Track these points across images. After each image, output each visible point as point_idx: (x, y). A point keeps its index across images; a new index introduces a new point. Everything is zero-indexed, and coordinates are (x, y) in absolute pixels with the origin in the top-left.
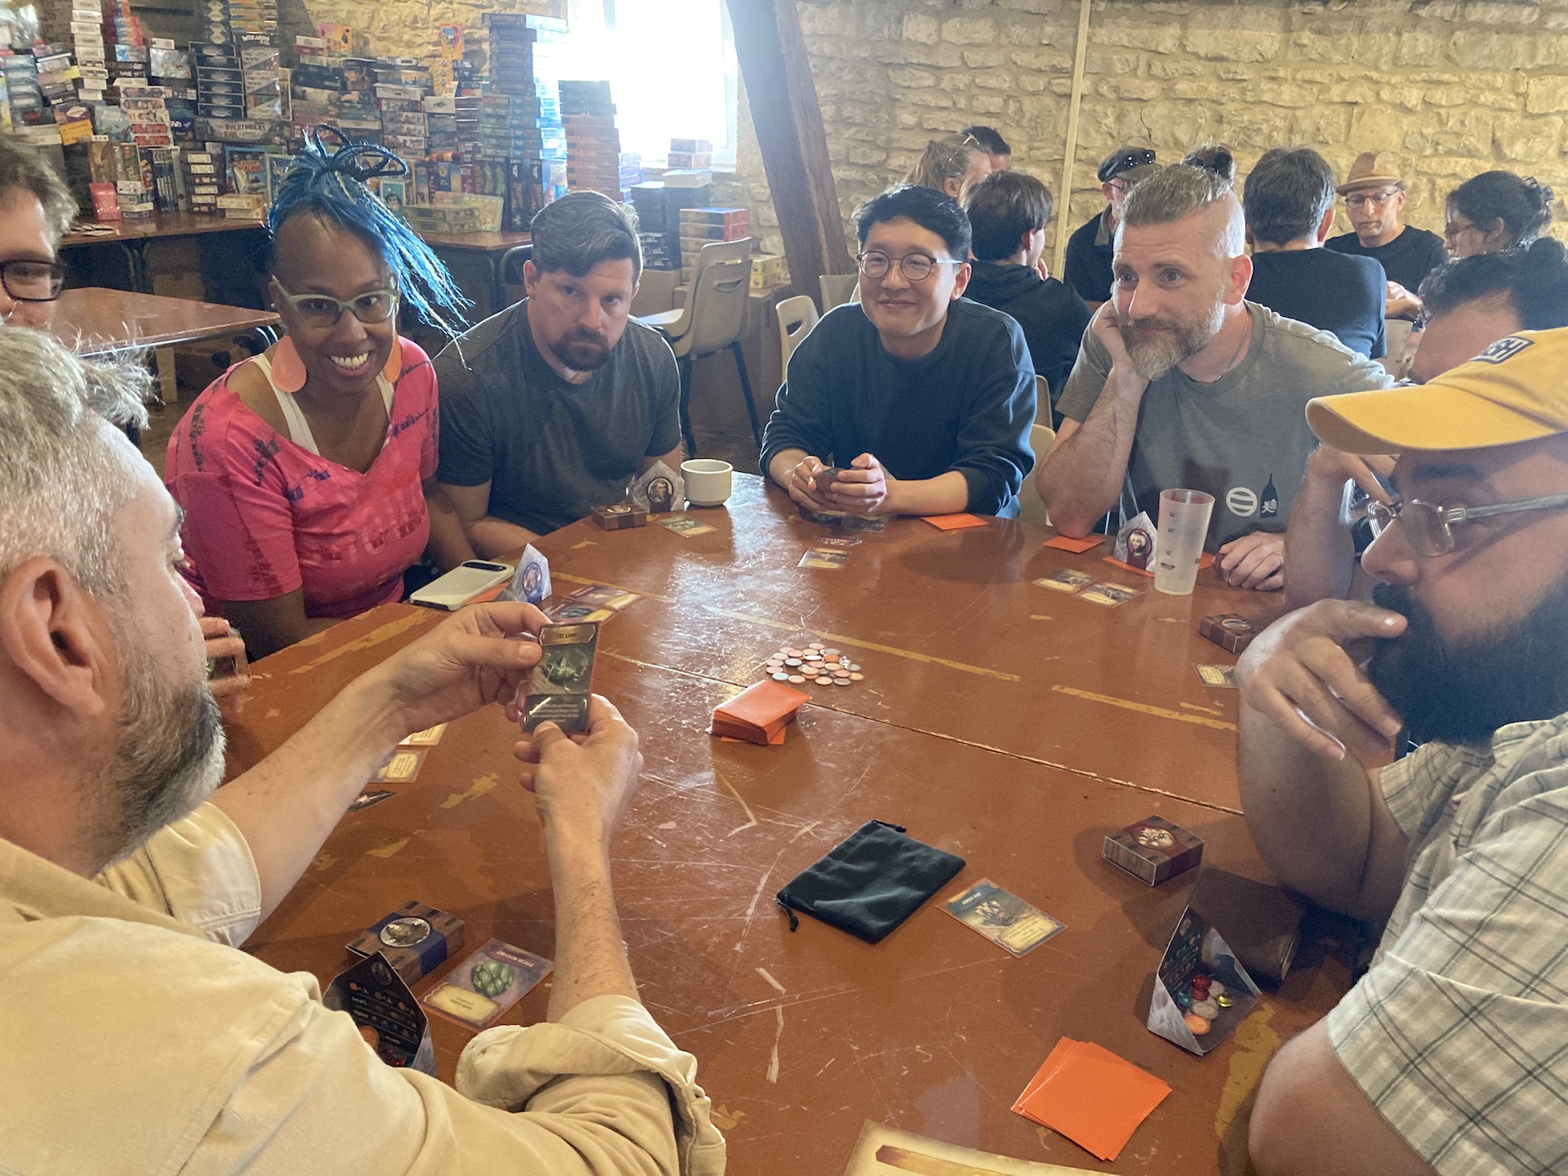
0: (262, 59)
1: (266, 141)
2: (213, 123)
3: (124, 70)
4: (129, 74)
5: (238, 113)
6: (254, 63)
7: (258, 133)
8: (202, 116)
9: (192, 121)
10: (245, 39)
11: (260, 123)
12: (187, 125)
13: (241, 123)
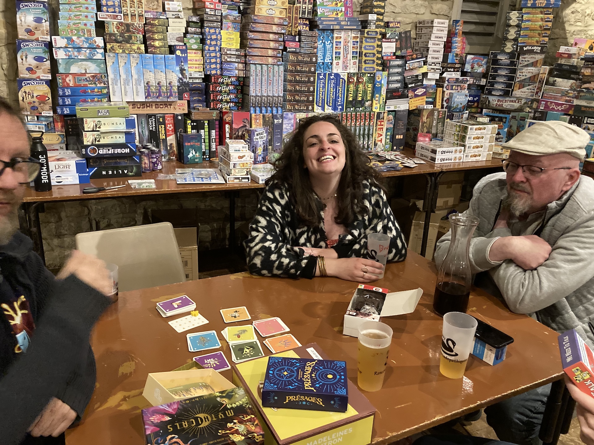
0: (532, 60)
1: (520, 110)
2: (491, 98)
3: (449, 68)
4: (452, 70)
5: (507, 94)
6: (526, 63)
7: (516, 105)
8: (486, 94)
9: (479, 96)
10: (525, 49)
11: (519, 99)
12: (475, 99)
13: (507, 99)
